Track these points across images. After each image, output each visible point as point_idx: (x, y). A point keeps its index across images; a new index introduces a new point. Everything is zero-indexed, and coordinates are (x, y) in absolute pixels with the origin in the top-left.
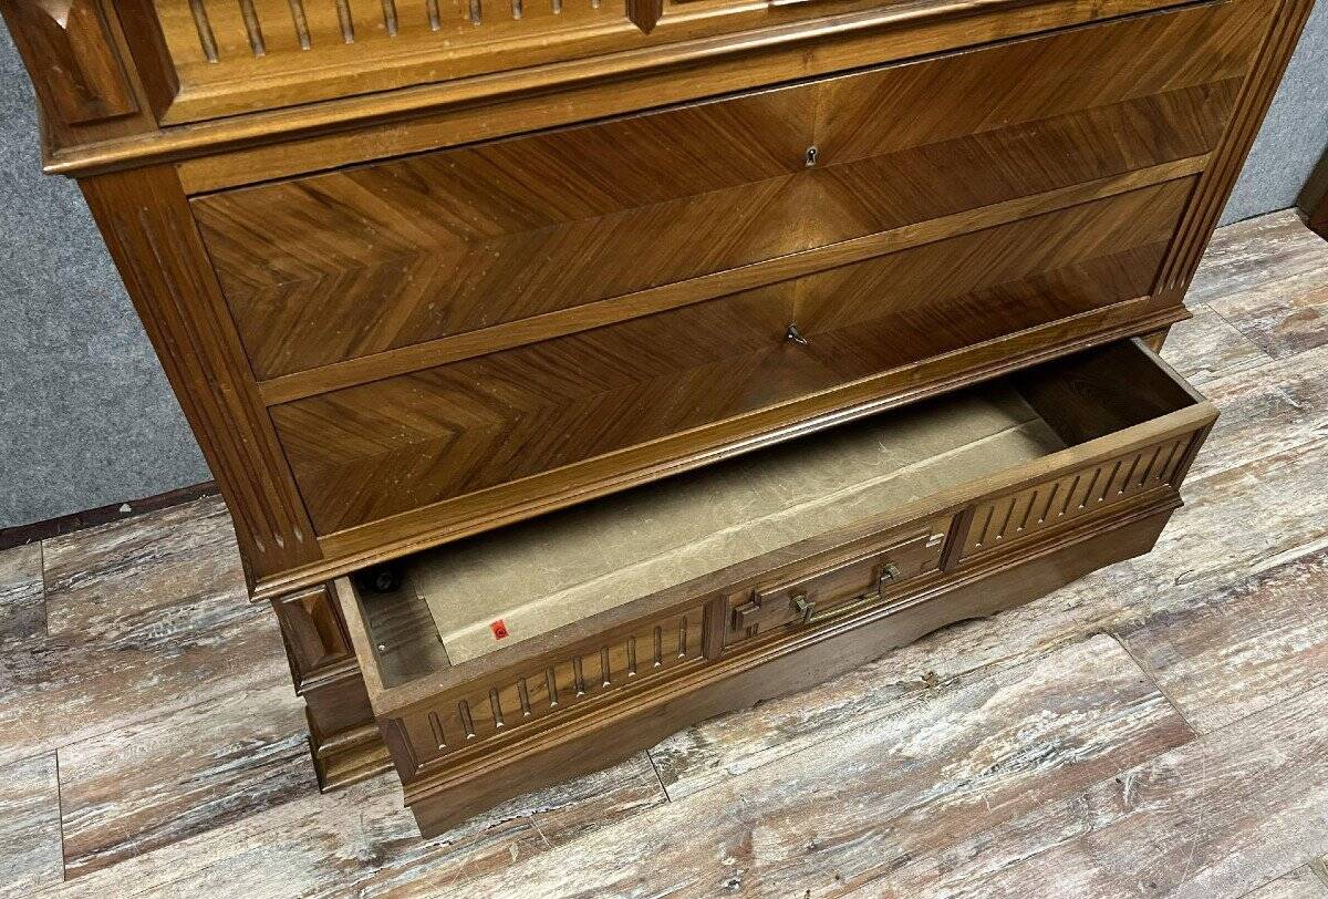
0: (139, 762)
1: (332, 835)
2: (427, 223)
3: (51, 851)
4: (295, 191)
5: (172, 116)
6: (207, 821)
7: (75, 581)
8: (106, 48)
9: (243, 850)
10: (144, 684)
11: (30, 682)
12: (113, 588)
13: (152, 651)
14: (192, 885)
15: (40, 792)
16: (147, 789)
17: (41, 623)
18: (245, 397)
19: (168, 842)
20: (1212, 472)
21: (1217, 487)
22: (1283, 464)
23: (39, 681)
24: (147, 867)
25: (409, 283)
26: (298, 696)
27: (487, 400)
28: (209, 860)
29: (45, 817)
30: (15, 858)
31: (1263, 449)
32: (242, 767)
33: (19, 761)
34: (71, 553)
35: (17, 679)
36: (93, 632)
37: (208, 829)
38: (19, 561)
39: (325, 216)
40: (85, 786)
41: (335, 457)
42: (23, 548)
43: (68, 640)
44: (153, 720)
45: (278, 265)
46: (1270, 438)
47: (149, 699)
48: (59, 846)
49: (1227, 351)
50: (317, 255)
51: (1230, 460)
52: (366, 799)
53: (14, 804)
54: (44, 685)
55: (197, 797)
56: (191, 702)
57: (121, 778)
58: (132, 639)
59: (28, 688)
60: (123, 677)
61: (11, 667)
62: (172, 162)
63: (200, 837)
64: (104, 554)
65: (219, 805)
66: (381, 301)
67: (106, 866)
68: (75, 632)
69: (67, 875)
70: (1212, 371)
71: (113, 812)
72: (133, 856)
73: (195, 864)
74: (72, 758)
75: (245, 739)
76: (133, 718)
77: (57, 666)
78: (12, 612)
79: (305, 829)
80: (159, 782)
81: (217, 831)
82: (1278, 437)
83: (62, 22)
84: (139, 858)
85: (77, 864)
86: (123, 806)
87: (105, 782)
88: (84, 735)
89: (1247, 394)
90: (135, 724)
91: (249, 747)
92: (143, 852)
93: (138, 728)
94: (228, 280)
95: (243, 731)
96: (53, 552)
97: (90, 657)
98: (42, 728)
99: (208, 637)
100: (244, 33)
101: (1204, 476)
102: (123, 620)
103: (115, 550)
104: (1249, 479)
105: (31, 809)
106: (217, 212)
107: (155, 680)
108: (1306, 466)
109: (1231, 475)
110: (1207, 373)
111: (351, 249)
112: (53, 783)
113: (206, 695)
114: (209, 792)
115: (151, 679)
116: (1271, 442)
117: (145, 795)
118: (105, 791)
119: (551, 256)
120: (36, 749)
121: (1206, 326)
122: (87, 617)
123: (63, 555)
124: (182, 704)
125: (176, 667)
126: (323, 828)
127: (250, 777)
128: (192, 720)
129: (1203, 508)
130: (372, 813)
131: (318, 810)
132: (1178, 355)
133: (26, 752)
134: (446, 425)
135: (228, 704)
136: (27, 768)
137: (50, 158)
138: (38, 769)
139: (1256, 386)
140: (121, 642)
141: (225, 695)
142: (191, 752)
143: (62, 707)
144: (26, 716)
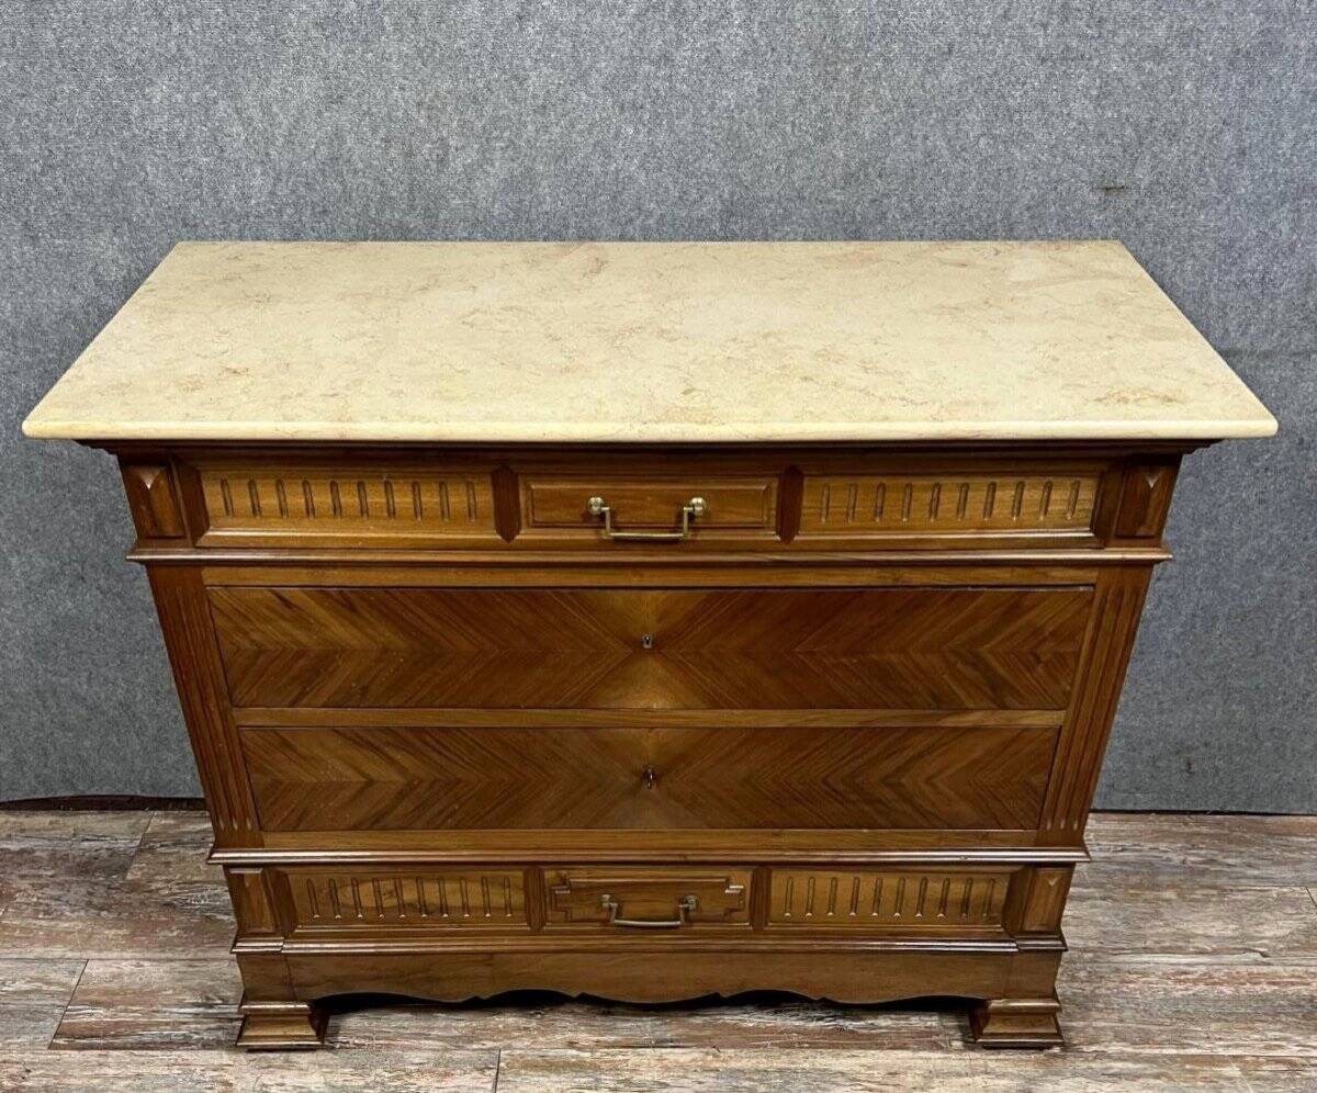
0: (135, 987)
1: (231, 1085)
2: (355, 631)
3: (51, 1026)
4: (269, 594)
5: (202, 542)
6: (155, 1043)
7: (162, 846)
8: (171, 500)
9: (167, 1073)
10: (167, 933)
11: (95, 907)
12: (183, 859)
13: (182, 912)
14: (122, 1083)
15: (64, 985)
16: (130, 1007)
17: (124, 869)
18: (224, 715)
19: (123, 1048)
20: (1194, 1051)
21: (1188, 1067)
22: (1282, 1067)
23: (102, 909)
24: (102, 1060)
25: (338, 666)
26: (232, 953)
27: (392, 761)
28: (144, 1070)
29: (58, 1003)
30: (26, 1023)
31: (1268, 1048)
32: (197, 1014)
33: (62, 959)
34: (170, 825)
35: (89, 904)
36: (154, 886)
37: (152, 1049)
38: (133, 821)
39: (287, 613)
40: (92, 992)
41: (280, 776)
42: (140, 813)
43: (135, 887)
44: (159, 960)
45: (255, 636)
46: (1285, 1039)
47: (163, 946)
48: (56, 1025)
49: (1297, 941)
50: (279, 635)
51: (1221, 1046)
52: (268, 1067)
53: (45, 987)
54: (104, 913)
55: (158, 1024)
56: (189, 957)
57: (118, 994)
58: (175, 900)
59: (93, 911)
60: (157, 924)
61: (90, 894)
62: (200, 566)
63: (144, 1052)
64: (189, 832)
65: (168, 1035)
66: (318, 674)
67: (77, 1049)
68: (142, 883)
69: (52, 1046)
70: (1265, 956)
71: (101, 1015)
72: (97, 1049)
73: (132, 1070)
74: (95, 969)
75: (210, 995)
76: (148, 955)
77: (119, 903)
78: (111, 856)
79: (215, 1074)
80: (141, 1005)
81: (159, 1053)
82: (1296, 1041)
83: (149, 486)
84: (99, 1052)
85: (61, 1041)
86: (109, 1014)
87: (106, 992)
88: (110, 955)
89: (1291, 990)
90: (145, 960)
91: (210, 1002)
92: (105, 1049)
93: (146, 964)
94: (221, 638)
95: (212, 989)
96: (157, 821)
97: (142, 903)
98: (87, 941)
99: (226, 914)
100: (249, 504)
101: (1182, 1052)
102: (178, 884)
103: (197, 832)
104: (1233, 1070)
105: (52, 994)
106: (220, 597)
107: (175, 934)
108: (1309, 1079)
109: (1213, 1060)
110: (1257, 956)
111: (302, 636)
112: (75, 981)
113: (201, 955)
114: (167, 1024)
115: (172, 931)
116: (1284, 1043)
117: (126, 1011)
118: (104, 998)
119: (442, 670)
120: (77, 954)
121: (1289, 910)
122: (156, 874)
123: (164, 825)
124: (183, 957)
125: (192, 929)
126: (227, 1077)
127: (199, 1023)
128: (184, 969)
129: (1158, 1081)
130: (266, 1079)
131: (231, 1063)
132: (1236, 929)
133: (69, 955)
134: (362, 774)
135: (213, 966)
136: (64, 966)
137: (132, 552)
138: (71, 968)
139: (1308, 984)
140: (168, 900)
141: (215, 960)
142: (171, 992)
143: (107, 932)
144: (80, 931)
